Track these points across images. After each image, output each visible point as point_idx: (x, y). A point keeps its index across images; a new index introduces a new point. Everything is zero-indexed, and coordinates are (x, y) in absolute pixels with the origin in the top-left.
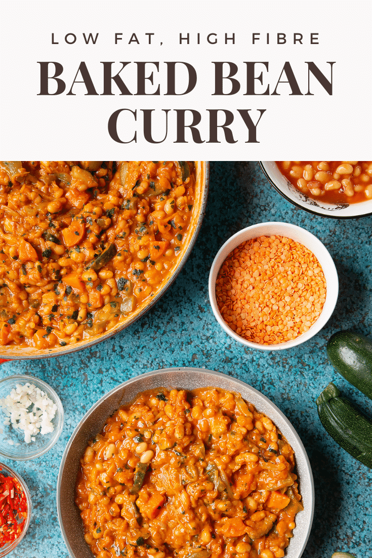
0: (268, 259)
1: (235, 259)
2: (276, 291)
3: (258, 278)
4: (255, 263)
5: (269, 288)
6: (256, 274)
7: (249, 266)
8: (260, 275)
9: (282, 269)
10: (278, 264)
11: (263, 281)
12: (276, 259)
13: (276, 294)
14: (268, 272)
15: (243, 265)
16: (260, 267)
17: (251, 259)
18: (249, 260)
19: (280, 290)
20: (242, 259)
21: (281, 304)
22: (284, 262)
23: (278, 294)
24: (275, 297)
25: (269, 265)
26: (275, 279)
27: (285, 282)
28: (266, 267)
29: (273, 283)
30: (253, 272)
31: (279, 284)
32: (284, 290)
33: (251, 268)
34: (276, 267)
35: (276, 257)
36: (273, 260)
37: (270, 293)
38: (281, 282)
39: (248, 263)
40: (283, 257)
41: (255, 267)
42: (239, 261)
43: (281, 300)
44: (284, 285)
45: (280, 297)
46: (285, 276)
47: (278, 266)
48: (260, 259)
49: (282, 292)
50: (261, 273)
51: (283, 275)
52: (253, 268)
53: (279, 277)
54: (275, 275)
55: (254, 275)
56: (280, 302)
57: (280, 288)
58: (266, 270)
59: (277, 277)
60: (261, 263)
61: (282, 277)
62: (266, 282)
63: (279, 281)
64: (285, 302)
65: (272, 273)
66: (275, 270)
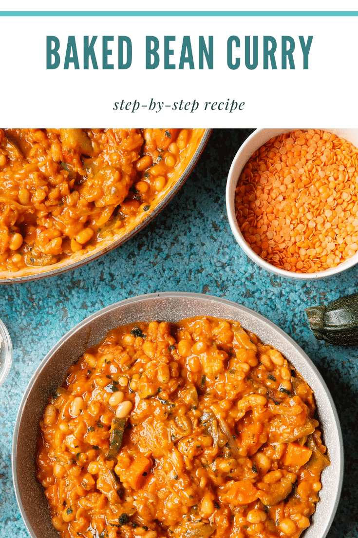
0: (303, 160)
1: (261, 160)
2: (313, 203)
3: (290, 186)
4: (287, 166)
5: (305, 199)
6: (288, 180)
7: (279, 169)
8: (293, 181)
9: (321, 174)
10: (317, 167)
11: (296, 190)
12: (314, 160)
13: (313, 207)
14: (304, 178)
15: (271, 168)
16: (293, 171)
17: (281, 161)
18: (279, 162)
19: (319, 201)
20: (271, 161)
21: (320, 220)
22: (324, 165)
23: (316, 207)
24: (312, 210)
25: (305, 168)
26: (312, 186)
27: (325, 191)
28: (301, 171)
29: (309, 193)
30: (284, 178)
31: (317, 194)
32: (324, 201)
33: (281, 173)
34: (314, 171)
35: (315, 158)
36: (310, 162)
37: (306, 205)
38: (321, 190)
39: (278, 166)
40: (324, 158)
41: (286, 172)
42: (266, 163)
43: (319, 214)
44: (323, 195)
45: (318, 211)
46: (325, 184)
47: (317, 170)
48: (294, 160)
49: (321, 204)
50: (294, 179)
51: (323, 182)
52: (284, 173)
53: (317, 184)
54: (313, 182)
55: (285, 182)
56: (319, 217)
57: (318, 198)
58: (301, 176)
59: (314, 185)
60: (294, 166)
61: (321, 184)
62: (300, 190)
63: (317, 190)
64: (325, 218)
65: (308, 179)
66: (313, 175)
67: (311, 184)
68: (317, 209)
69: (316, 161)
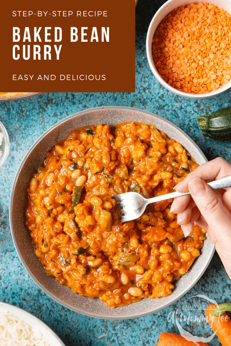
0: (196, 22)
1: (168, 22)
2: (202, 49)
3: (187, 39)
4: (185, 26)
5: (197, 47)
6: (186, 35)
7: (180, 28)
8: (189, 36)
9: (207, 31)
10: (204, 26)
11: (191, 41)
12: (203, 22)
13: (202, 52)
14: (196, 34)
15: (175, 27)
16: (189, 29)
17: (181, 23)
18: (180, 23)
19: (205, 48)
20: (175, 22)
21: (206, 60)
22: (209, 25)
23: (204, 52)
24: (201, 54)
25: (197, 27)
26: (201, 39)
27: (209, 42)
28: (194, 29)
29: (200, 43)
30: (183, 33)
31: (204, 44)
32: (208, 48)
33: (181, 30)
34: (202, 29)
35: (203, 21)
36: (200, 23)
37: (197, 51)
38: (207, 41)
39: (180, 26)
40: (209, 21)
41: (185, 29)
42: (172, 24)
43: (206, 57)
44: (208, 44)
45: (205, 55)
46: (210, 37)
47: (204, 28)
48: (190, 22)
49: (207, 50)
50: (190, 34)
51: (208, 36)
52: (183, 30)
53: (205, 37)
54: (202, 36)
55: (184, 36)
56: (205, 59)
57: (205, 46)
58: (194, 32)
59: (203, 38)
60: (190, 26)
61: (207, 38)
62: (194, 41)
63: (205, 41)
64: (210, 59)
65: (199, 34)
66: (202, 32)
67: (200, 37)
68: (205, 53)
69: (204, 23)
